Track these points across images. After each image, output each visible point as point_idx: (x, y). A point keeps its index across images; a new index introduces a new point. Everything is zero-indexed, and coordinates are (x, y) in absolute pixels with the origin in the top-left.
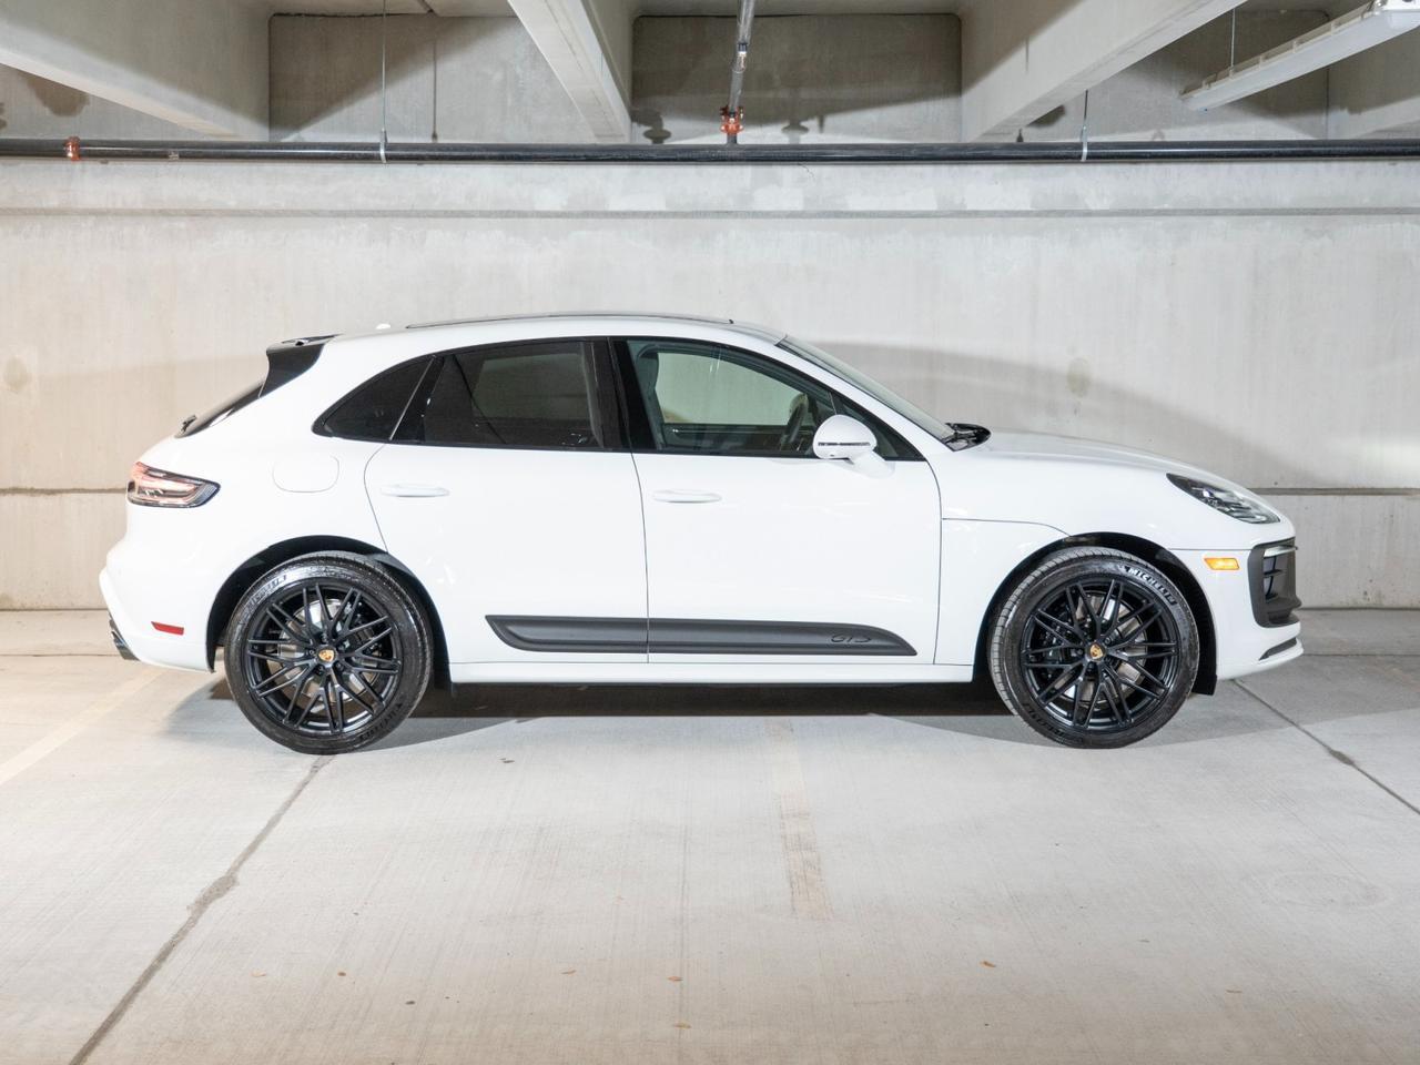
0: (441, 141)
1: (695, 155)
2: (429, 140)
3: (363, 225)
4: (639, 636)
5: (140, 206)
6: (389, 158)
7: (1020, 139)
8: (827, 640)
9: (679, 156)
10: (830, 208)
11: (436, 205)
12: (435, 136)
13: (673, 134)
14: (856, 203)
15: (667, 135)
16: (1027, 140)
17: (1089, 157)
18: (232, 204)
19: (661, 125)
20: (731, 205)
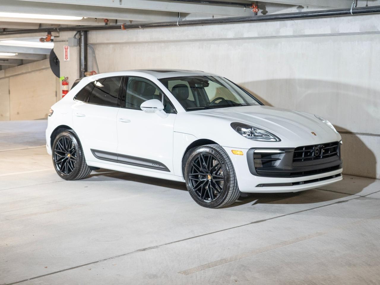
0: (215, 18)
1: (245, 20)
2: (211, 18)
3: (198, 43)
4: (115, 158)
5: (149, 40)
6: (180, 25)
7: (367, 5)
8: (151, 164)
9: (241, 20)
10: (300, 34)
11: (206, 38)
12: (213, 17)
13: (268, 12)
14: (308, 32)
15: (267, 12)
16: (369, 6)
17: (353, 13)
18: (166, 39)
19: (265, 9)
20: (274, 34)
